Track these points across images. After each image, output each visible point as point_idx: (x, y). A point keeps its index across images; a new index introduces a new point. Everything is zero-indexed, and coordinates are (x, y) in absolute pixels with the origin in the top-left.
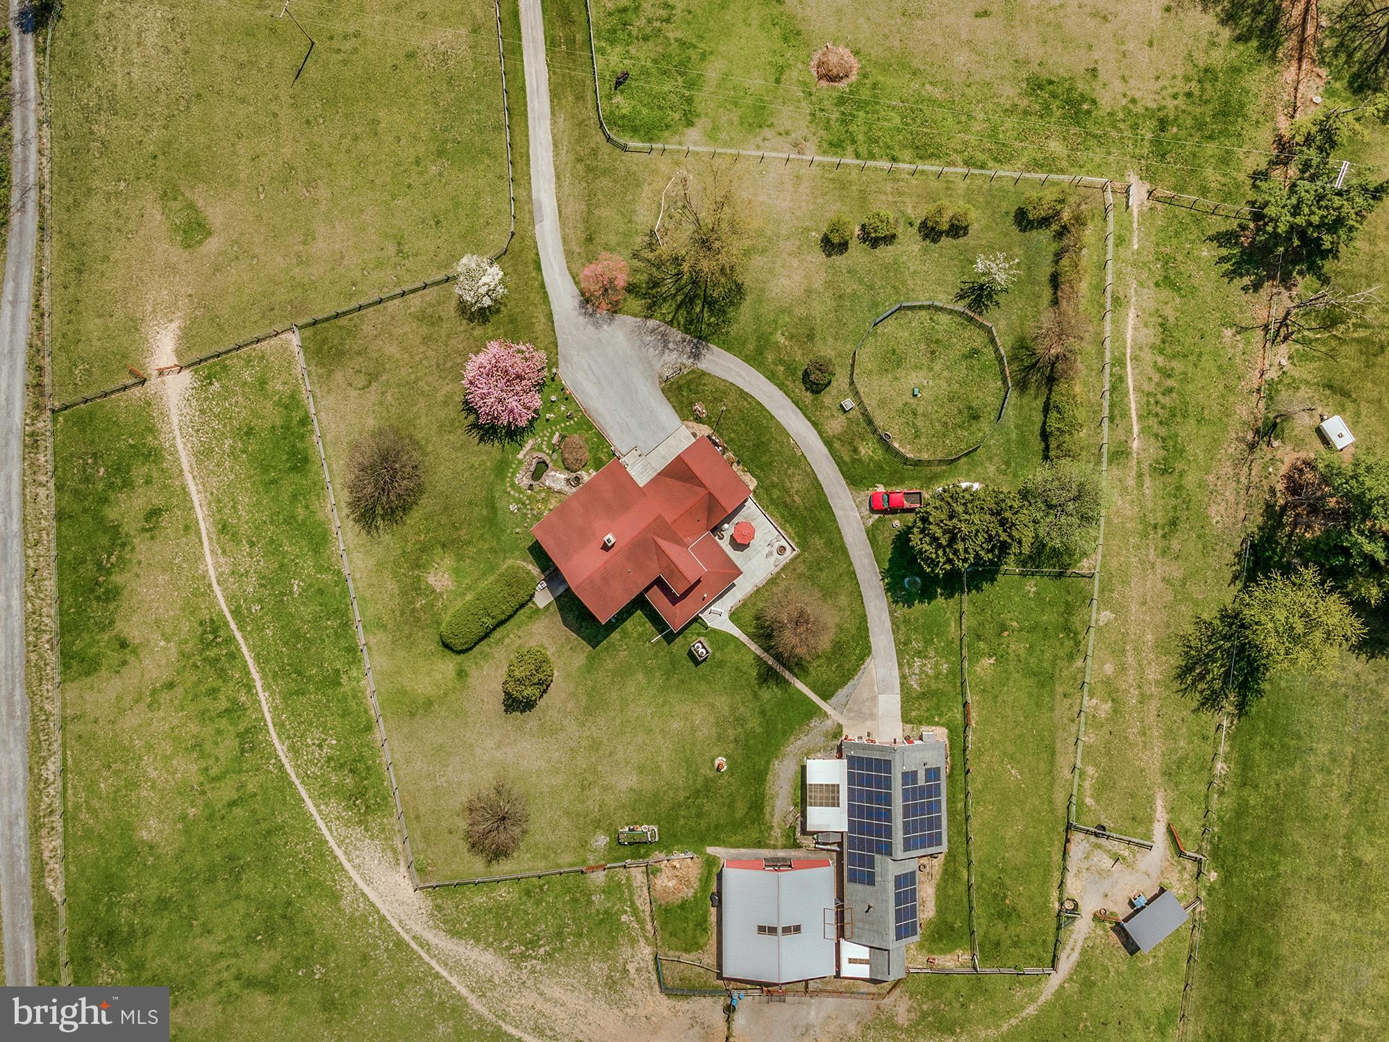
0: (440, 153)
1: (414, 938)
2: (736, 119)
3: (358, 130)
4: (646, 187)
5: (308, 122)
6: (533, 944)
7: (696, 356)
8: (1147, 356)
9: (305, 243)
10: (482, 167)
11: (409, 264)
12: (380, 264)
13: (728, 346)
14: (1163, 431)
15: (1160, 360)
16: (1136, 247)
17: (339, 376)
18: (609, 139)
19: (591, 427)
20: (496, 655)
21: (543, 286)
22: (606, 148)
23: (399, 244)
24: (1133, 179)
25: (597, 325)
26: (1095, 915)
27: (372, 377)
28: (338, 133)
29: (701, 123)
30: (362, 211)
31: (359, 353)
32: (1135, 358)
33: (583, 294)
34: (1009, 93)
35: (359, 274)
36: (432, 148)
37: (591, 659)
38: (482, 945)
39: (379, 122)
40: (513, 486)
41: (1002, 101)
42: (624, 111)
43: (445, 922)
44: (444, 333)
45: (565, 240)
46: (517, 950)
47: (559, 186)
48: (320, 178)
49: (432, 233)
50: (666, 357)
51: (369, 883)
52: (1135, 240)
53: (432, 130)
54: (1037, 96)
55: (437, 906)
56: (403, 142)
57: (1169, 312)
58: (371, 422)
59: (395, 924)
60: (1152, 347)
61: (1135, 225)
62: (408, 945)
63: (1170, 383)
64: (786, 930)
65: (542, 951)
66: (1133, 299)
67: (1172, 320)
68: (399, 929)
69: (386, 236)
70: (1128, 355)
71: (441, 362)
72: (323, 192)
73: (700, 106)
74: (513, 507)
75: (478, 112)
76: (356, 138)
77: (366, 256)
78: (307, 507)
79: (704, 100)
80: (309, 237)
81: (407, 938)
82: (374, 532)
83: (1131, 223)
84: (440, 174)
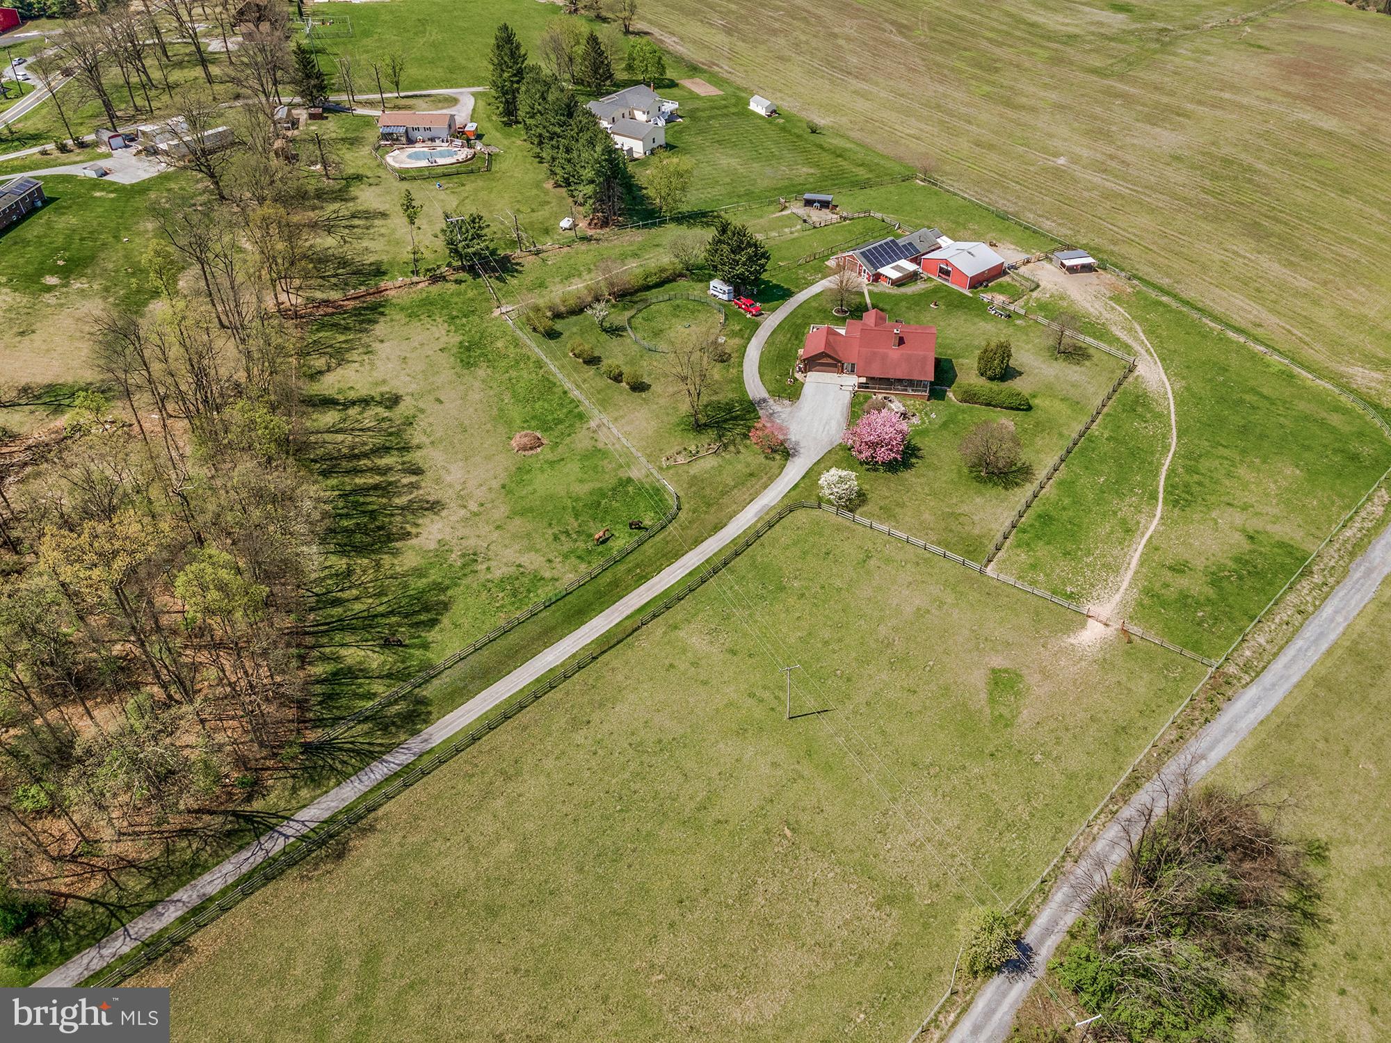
0: (782, 589)
1: (1153, 356)
2: (606, 462)
3: (820, 645)
4: (692, 472)
5: (849, 680)
6: (1089, 323)
7: (764, 400)
9: (928, 612)
10: (765, 559)
11: (869, 545)
12: (888, 561)
13: (744, 392)
16: (533, 300)
17: (976, 531)
18: (679, 509)
19: (853, 412)
21: (804, 477)
22: (685, 507)
23: (865, 561)
24: (495, 314)
25: (797, 443)
27: (955, 516)
28: (835, 656)
29: (623, 474)
30: (869, 599)
31: (951, 531)
33: (787, 460)
35: (909, 566)
36: (783, 595)
38: (1117, 336)
39: (800, 638)
40: (924, 423)
41: (489, 372)
42: (652, 515)
43: (1130, 350)
44: (887, 502)
45: (766, 487)
47: (736, 513)
48: (877, 640)
49: (837, 552)
50: (779, 409)
51: (1161, 381)
53: (771, 605)
54: (475, 362)
56: (798, 614)
58: (978, 500)
59: (1159, 365)
60: (580, 277)
61: (522, 304)
65: (1087, 320)
66: (562, 290)
68: (1158, 362)
69: (868, 572)
72: (883, 630)
73: (614, 481)
74: (933, 416)
75: (731, 588)
76: (826, 643)
77: (894, 572)
78: (1060, 500)
79: (609, 481)
80: (920, 613)
81: (1157, 358)
82: (1027, 464)
84: (796, 578)
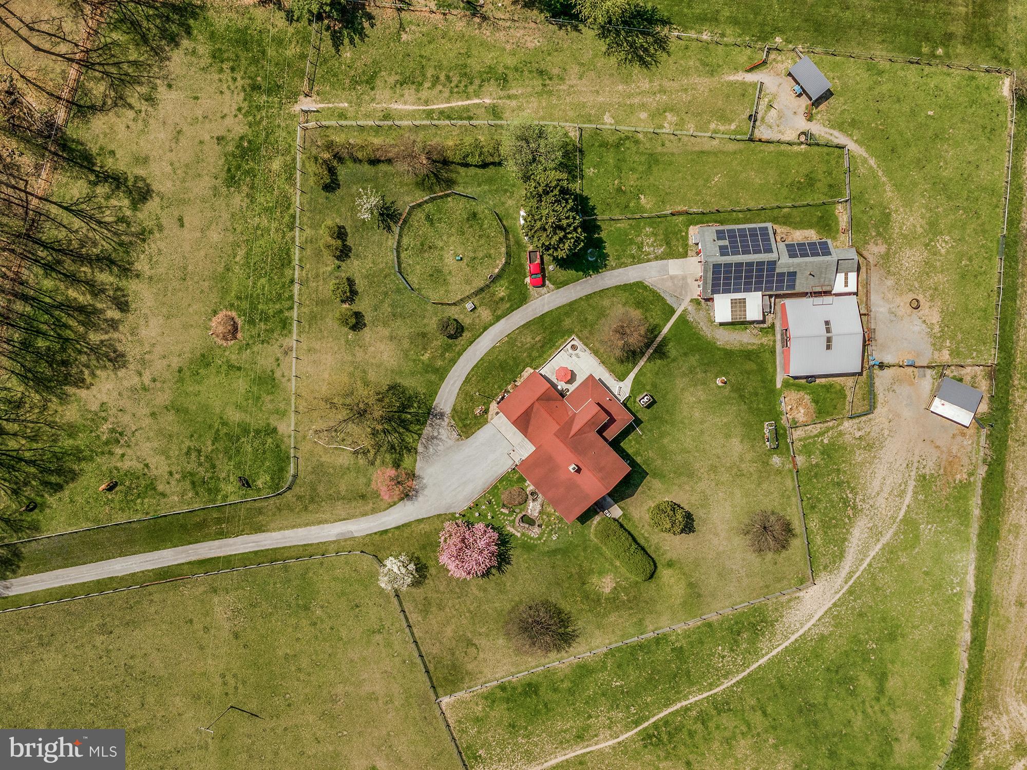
0: (306, 608)
1: (846, 583)
2: (270, 397)
3: (293, 669)
4: (323, 459)
5: (289, 705)
6: (846, 502)
7: (442, 415)
8: (424, 94)
9: (377, 699)
10: (315, 577)
11: (387, 624)
12: (389, 645)
13: (433, 393)
14: (477, 82)
15: (427, 85)
16: (346, 105)
17: (470, 667)
18: (289, 488)
19: (496, 487)
20: (656, 541)
21: (398, 528)
22: (297, 490)
23: (374, 632)
24: (297, 108)
25: (424, 487)
26: (808, 120)
27: (470, 643)
28: (296, 683)
29: (274, 422)
30: (352, 661)
31: (453, 654)
32: (426, 102)
33: (402, 499)
34: (238, 200)
35: (397, 659)
36: (303, 614)
37: (655, 475)
38: (849, 536)
39: (287, 654)
40: (539, 539)
41: (244, 205)
42: (268, 479)
43: (835, 562)
44: (435, 595)
45: (365, 514)
46: (850, 512)
47: (326, 521)
48: (329, 692)
49: (364, 610)
50: (444, 437)
51: (811, 616)
52: (341, 105)
53: (290, 616)
54: (239, 179)
55: (824, 569)
56: (299, 635)
57: (392, 80)
58: (501, 641)
59: (837, 597)
60: (417, 90)
61: (331, 105)
62: (851, 586)
63: (442, 77)
64: (828, 331)
65: (850, 496)
66: (384, 105)
67: (397, 77)
68: (841, 593)
69: (369, 642)
70: (425, 108)
71: (456, 596)
72: (340, 689)
73: (262, 424)
74: (554, 537)
75: (275, 583)
76: (299, 670)
77: (383, 655)
78: (562, 681)
79: (256, 421)
80: (373, 697)
81: (846, 587)
82: (577, 633)
83: (329, 108)
84: (322, 607)
